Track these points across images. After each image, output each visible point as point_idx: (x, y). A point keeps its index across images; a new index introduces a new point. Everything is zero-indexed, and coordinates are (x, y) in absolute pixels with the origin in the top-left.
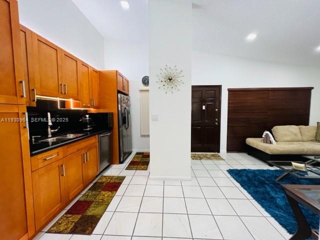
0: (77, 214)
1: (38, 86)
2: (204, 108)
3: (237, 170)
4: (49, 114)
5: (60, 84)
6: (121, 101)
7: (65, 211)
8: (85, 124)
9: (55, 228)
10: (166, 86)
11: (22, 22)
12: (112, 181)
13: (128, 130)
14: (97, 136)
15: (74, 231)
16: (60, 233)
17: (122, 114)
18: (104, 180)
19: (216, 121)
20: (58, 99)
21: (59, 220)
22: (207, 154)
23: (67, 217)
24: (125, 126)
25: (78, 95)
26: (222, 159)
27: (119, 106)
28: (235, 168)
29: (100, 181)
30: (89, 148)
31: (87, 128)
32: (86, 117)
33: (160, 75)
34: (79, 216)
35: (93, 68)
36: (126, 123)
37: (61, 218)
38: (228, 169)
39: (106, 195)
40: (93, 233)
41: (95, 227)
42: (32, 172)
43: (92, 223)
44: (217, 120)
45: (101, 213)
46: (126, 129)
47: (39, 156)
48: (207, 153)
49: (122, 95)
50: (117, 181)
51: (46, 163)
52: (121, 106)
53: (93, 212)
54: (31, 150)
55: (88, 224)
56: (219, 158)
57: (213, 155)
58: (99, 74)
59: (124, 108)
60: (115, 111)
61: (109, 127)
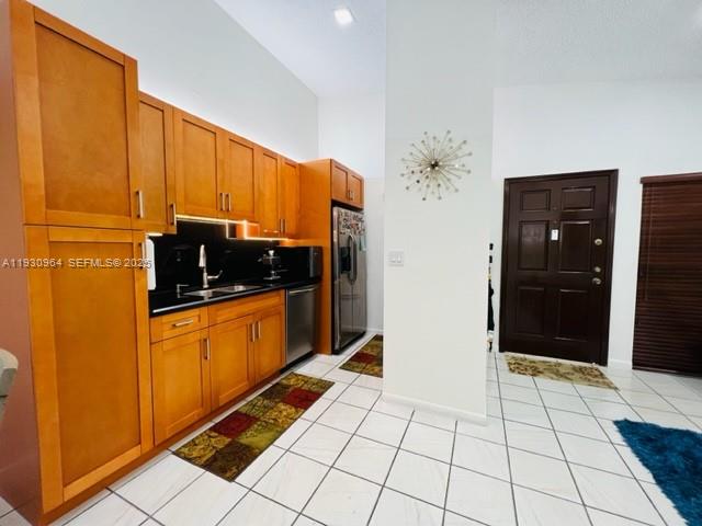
0: (225, 435)
1: (180, 198)
2: (555, 235)
3: (654, 428)
4: (203, 247)
5: (219, 193)
6: (339, 223)
7: (211, 425)
8: (266, 269)
9: (186, 450)
10: (424, 183)
11: (142, 88)
12: (306, 387)
14: (282, 292)
15: (209, 466)
16: (189, 460)
17: (342, 250)
18: (292, 382)
19: (597, 275)
20: (226, 222)
21: (197, 438)
22: (560, 364)
23: (210, 437)
24: (349, 276)
25: (253, 212)
26: (609, 386)
27: (335, 232)
28: (649, 421)
29: (284, 382)
30: (264, 315)
31: (270, 275)
32: (268, 255)
33: (411, 158)
34: (228, 440)
35: (286, 159)
36: (349, 270)
37: (201, 435)
38: (620, 418)
39: (285, 413)
40: (237, 480)
41: (243, 469)
42: (151, 344)
43: (241, 459)
44: (598, 270)
45: (263, 444)
46: (352, 281)
47: (165, 319)
48: (560, 361)
49: (343, 210)
50: (314, 389)
51: (177, 332)
52: (339, 233)
53: (250, 439)
54: (152, 307)
55: (234, 459)
56: (601, 380)
57: (581, 370)
58: (301, 170)
59: (346, 237)
60: (326, 244)
61: (312, 275)
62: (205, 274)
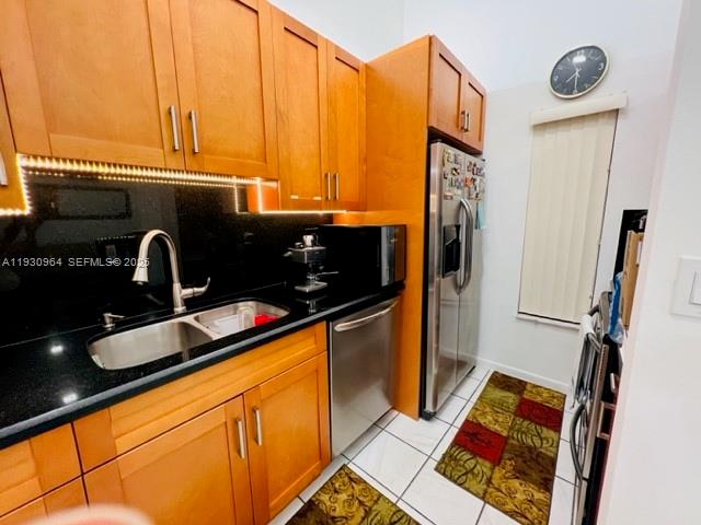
5: (163, 107)
6: (442, 175)
8: (299, 271)
13: (467, 292)
14: (323, 326)
17: (444, 232)
24: (456, 279)
25: (265, 159)
27: (434, 197)
31: (305, 282)
36: (457, 267)
46: (459, 288)
49: (452, 151)
52: (442, 197)
58: (368, 75)
59: (455, 204)
60: (415, 221)
61: (385, 281)
62: (177, 286)
